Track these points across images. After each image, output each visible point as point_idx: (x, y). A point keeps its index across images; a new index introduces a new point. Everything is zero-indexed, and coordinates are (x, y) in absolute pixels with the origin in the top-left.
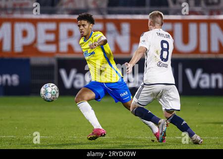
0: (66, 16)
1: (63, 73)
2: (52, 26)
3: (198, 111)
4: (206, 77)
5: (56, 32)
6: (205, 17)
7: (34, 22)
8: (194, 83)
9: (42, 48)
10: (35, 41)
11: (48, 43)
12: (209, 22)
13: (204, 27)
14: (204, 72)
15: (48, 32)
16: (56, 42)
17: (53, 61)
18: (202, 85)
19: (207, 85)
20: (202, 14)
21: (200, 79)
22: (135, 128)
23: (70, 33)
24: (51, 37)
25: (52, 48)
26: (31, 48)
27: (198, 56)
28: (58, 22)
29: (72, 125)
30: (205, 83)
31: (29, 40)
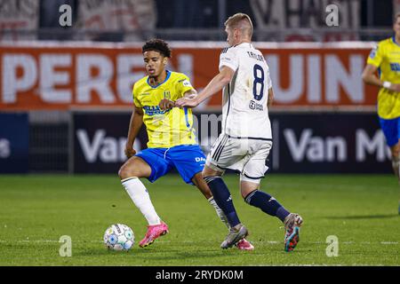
0: (88, 44)
1: (83, 136)
2: (65, 60)
3: (304, 198)
4: (318, 142)
5: (72, 70)
6: (317, 45)
7: (36, 54)
8: (297, 153)
9: (48, 95)
10: (37, 85)
11: (58, 87)
12: (322, 53)
13: (314, 61)
14: (314, 135)
15: (58, 69)
16: (71, 85)
17: (67, 117)
18: (312, 156)
19: (320, 156)
20: (312, 39)
21: (308, 146)
22: (201, 227)
23: (95, 72)
24: (64, 78)
25: (64, 96)
26: (30, 96)
27: (305, 109)
28: (74, 53)
29: (98, 221)
30: (316, 152)
31: (26, 83)
